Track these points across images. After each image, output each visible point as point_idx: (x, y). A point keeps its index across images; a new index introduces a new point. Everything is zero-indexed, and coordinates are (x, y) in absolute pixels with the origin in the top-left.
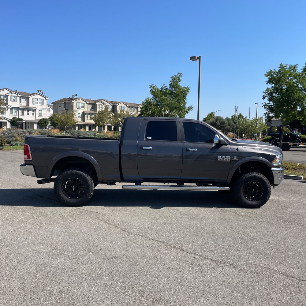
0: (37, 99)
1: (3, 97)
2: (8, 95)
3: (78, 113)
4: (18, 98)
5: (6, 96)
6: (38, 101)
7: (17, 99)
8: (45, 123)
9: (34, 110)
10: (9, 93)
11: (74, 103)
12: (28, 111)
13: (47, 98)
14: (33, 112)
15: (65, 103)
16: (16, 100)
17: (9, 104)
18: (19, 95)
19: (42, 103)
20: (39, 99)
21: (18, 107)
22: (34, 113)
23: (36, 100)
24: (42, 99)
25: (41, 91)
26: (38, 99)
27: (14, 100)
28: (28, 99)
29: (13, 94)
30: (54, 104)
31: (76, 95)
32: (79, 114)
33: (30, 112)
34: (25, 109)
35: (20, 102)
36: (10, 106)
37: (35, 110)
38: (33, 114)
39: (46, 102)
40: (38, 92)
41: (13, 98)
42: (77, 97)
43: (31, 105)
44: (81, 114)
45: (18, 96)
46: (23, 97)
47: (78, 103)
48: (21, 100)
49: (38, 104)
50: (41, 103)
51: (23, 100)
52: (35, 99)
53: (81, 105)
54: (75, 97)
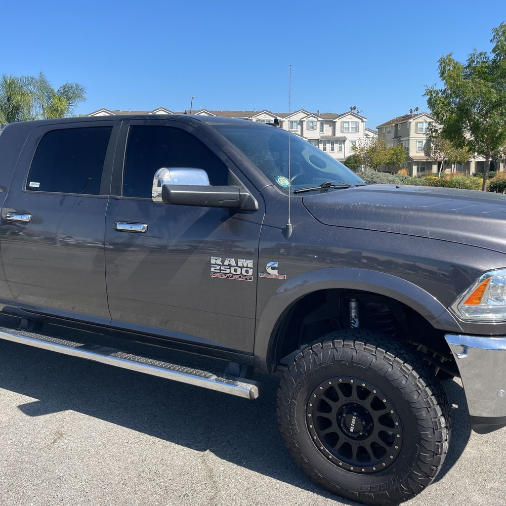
0: (348, 122)
1: (296, 124)
2: (304, 121)
3: (419, 142)
4: (319, 124)
5: (301, 123)
6: (349, 125)
7: (316, 125)
8: (356, 162)
9: (342, 141)
10: (305, 117)
11: (412, 124)
12: (333, 143)
13: (364, 120)
14: (340, 146)
15: (397, 125)
16: (315, 127)
17: (305, 135)
18: (320, 119)
19: (356, 129)
20: (352, 122)
21: (318, 138)
22: (343, 146)
23: (346, 125)
24: (356, 122)
25: (355, 108)
26: (350, 122)
27: (312, 127)
28: (333, 124)
29: (311, 118)
30: (380, 128)
31: (417, 109)
32: (421, 143)
33: (336, 146)
34: (329, 141)
35: (322, 130)
36: (305, 138)
37: (344, 141)
38: (340, 148)
39: (362, 126)
40: (352, 110)
41: (311, 125)
42: (419, 112)
43: (338, 134)
44: (424, 143)
45: (318, 121)
46: (327, 122)
47: (420, 122)
48: (323, 126)
49: (350, 131)
50: (354, 129)
51: (326, 126)
52: (345, 122)
53: (424, 127)
54: (415, 113)
